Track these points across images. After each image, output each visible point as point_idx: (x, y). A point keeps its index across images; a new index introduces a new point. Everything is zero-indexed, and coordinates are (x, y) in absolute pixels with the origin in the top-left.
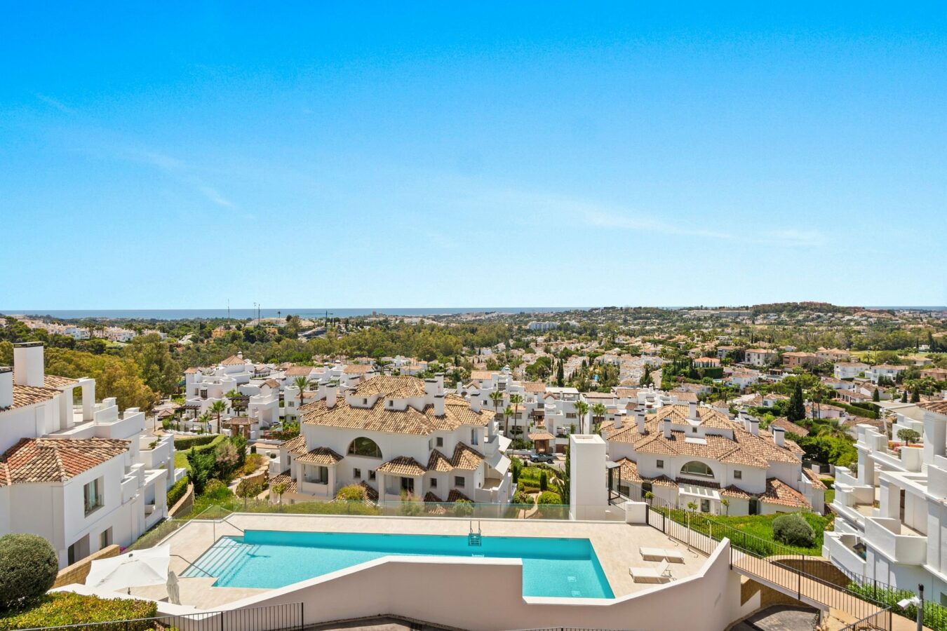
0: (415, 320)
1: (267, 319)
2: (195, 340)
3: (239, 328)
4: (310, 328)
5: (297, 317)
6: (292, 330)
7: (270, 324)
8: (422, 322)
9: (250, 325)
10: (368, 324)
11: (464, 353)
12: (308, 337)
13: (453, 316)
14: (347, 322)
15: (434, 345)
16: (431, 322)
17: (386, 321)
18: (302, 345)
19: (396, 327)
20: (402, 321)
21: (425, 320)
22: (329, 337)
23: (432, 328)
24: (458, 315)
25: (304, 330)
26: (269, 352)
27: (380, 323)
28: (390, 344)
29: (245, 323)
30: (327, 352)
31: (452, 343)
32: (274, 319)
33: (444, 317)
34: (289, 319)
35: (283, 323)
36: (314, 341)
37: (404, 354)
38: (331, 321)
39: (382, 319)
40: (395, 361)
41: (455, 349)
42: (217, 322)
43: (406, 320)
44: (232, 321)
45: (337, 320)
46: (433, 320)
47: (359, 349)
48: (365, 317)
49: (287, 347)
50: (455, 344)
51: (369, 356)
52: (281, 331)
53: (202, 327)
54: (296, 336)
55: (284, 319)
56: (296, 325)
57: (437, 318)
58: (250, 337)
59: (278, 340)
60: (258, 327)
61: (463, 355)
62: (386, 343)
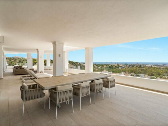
0: (149, 66)
1: (113, 64)
2: (101, 67)
3: (108, 66)
4: (122, 66)
5: (119, 64)
6: (118, 67)
7: (114, 65)
8: (152, 66)
9: (110, 65)
10: (136, 66)
11: (165, 75)
12: (121, 68)
13: (163, 65)
14: (130, 65)
15: (154, 72)
16: (154, 66)
17: (141, 66)
18: (120, 69)
19: (143, 67)
20: (145, 66)
21: (153, 66)
22: (126, 68)
23: (154, 68)
24: (165, 65)
25: (120, 67)
26: (113, 70)
27: (139, 66)
28: (141, 71)
29: (109, 65)
30: (124, 71)
31: (160, 72)
32: (114, 64)
33: (160, 65)
34: (117, 64)
35: (116, 65)
36: (122, 69)
37: (144, 74)
38: (126, 65)
39: (139, 65)
40: (141, 75)
41: (161, 74)
42: (105, 64)
43: (146, 66)
44: (107, 64)
45: (128, 65)
46: (155, 66)
47: (132, 71)
48: (135, 65)
49: (117, 70)
50: (161, 73)
51: (134, 73)
52: (116, 67)
53: (102, 65)
54: (119, 68)
55: (116, 64)
56: (118, 66)
57: (157, 65)
58: (110, 67)
59: (115, 68)
60: (111, 66)
61: (164, 76)
62: (139, 71)
